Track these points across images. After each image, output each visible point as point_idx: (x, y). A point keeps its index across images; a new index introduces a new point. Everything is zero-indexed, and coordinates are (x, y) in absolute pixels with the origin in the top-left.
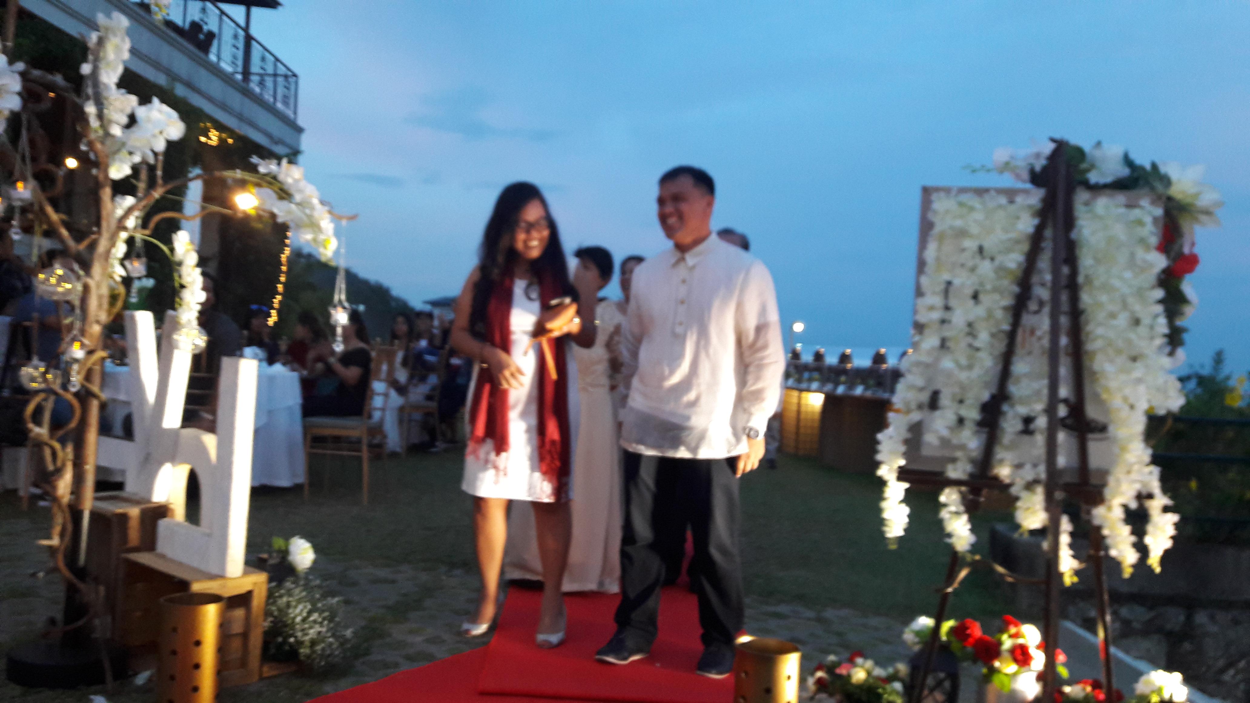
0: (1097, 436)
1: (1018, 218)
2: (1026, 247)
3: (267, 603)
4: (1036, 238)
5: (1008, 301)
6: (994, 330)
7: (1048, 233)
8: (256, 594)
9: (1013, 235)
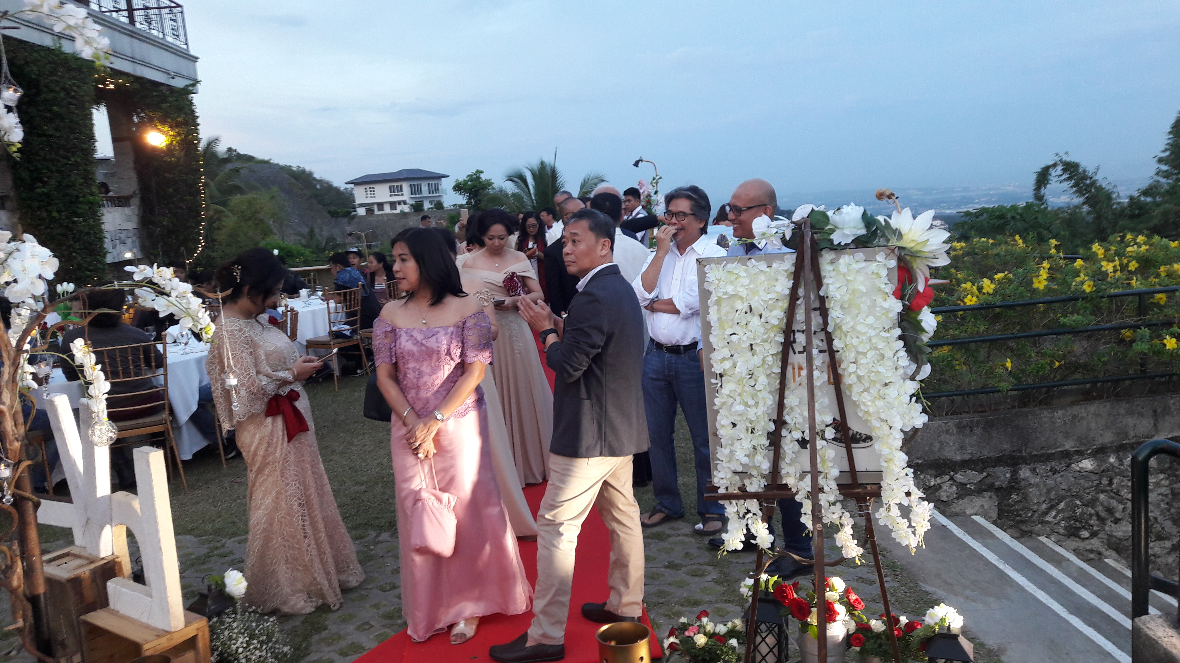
0: (862, 445)
1: (777, 280)
2: (785, 304)
3: (211, 641)
4: (793, 297)
5: (777, 349)
6: (769, 372)
7: (801, 292)
8: (200, 636)
9: (773, 296)
